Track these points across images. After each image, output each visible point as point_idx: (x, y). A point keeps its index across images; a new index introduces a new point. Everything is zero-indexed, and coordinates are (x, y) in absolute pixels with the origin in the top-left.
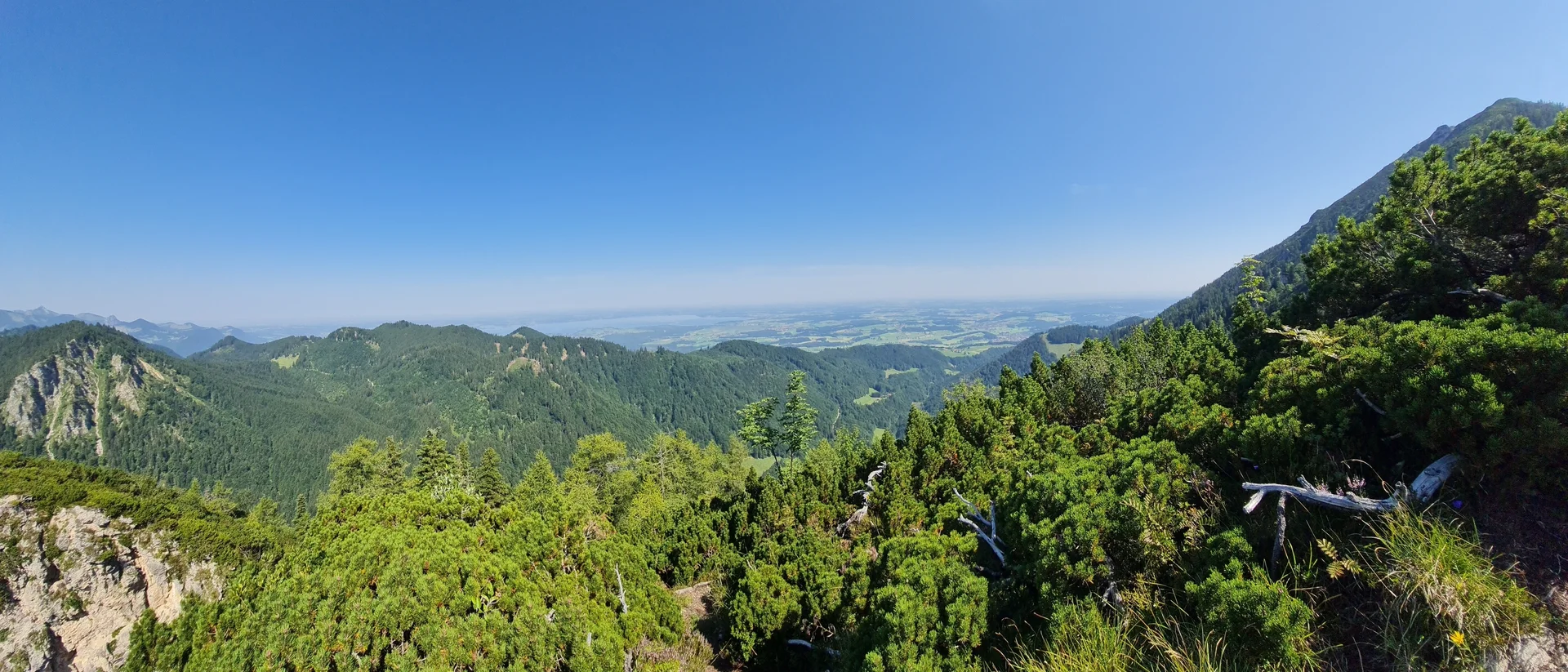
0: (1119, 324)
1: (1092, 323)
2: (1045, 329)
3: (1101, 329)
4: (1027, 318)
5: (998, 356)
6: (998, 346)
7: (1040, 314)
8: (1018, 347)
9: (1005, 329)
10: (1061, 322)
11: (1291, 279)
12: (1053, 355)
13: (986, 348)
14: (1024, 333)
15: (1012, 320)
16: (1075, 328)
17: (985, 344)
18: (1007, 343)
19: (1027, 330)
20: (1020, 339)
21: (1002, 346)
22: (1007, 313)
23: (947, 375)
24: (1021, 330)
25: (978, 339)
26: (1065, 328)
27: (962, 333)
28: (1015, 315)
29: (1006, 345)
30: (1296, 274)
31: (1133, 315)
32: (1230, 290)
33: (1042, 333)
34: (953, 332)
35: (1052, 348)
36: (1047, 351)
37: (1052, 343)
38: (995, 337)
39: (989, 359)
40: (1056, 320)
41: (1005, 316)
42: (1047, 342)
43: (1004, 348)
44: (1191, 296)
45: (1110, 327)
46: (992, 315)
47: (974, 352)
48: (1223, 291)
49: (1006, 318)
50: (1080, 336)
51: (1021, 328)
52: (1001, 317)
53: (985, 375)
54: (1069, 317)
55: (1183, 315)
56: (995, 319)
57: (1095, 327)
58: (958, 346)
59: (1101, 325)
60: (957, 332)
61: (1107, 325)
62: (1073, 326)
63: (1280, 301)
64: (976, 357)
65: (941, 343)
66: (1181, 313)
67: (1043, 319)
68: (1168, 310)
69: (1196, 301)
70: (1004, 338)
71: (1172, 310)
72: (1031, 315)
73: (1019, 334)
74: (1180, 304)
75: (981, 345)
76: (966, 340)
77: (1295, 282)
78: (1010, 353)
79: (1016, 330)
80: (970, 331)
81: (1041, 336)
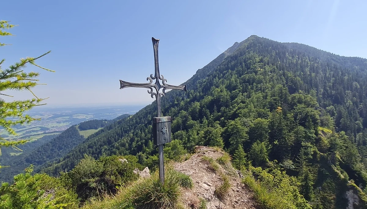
0: (118, 118)
1: (104, 118)
2: (77, 123)
3: (109, 121)
4: (68, 117)
5: (50, 140)
6: (50, 134)
7: (76, 115)
8: (62, 134)
9: (55, 124)
10: (87, 118)
11: (188, 97)
12: (82, 137)
13: (41, 136)
14: (67, 126)
15: (60, 119)
16: (96, 121)
17: (41, 134)
18: (55, 132)
19: (69, 124)
20: (64, 129)
21: (52, 134)
22: (56, 116)
23: (12, 156)
24: (65, 124)
25: (37, 131)
26: (89, 121)
27: (24, 129)
28: (61, 116)
29: (55, 134)
30: (190, 95)
31: (125, 113)
32: (167, 101)
33: (76, 125)
34: (18, 129)
35: (82, 133)
36: (79, 134)
37: (81, 130)
38: (48, 129)
39: (44, 142)
40: (84, 117)
41: (55, 117)
42: (78, 130)
43: (54, 135)
44: (151, 104)
45: (114, 120)
46: (46, 117)
47: (34, 139)
48: (164, 102)
49: (56, 118)
50: (97, 125)
51: (65, 123)
52: (53, 118)
53: (40, 152)
54: (92, 116)
55: (147, 113)
56: (48, 119)
57: (105, 120)
58: (21, 137)
59: (109, 119)
60: (21, 128)
61: (112, 119)
62: (93, 120)
63: (184, 106)
64: (34, 142)
65: (8, 137)
66: (146, 112)
67: (77, 117)
68: (141, 111)
69: (153, 106)
70: (54, 129)
71: (143, 111)
72: (71, 115)
73: (64, 126)
74: (146, 108)
75: (38, 135)
76: (27, 133)
77: (190, 98)
78: (57, 138)
79: (62, 124)
80: (31, 127)
81: (75, 126)
